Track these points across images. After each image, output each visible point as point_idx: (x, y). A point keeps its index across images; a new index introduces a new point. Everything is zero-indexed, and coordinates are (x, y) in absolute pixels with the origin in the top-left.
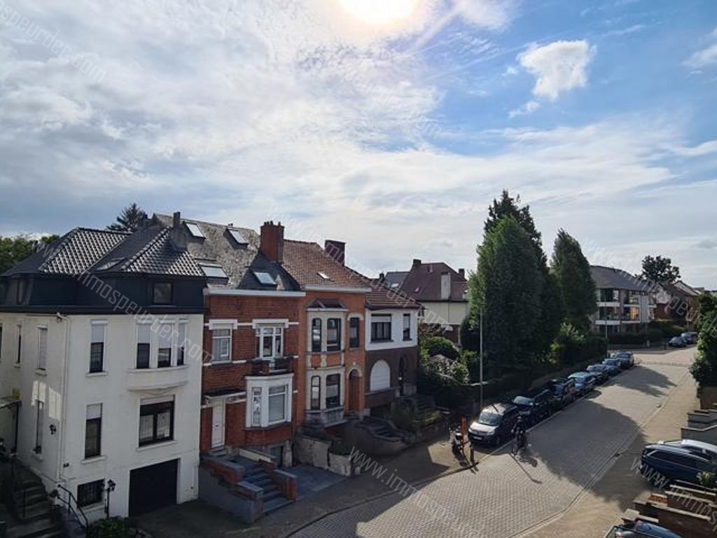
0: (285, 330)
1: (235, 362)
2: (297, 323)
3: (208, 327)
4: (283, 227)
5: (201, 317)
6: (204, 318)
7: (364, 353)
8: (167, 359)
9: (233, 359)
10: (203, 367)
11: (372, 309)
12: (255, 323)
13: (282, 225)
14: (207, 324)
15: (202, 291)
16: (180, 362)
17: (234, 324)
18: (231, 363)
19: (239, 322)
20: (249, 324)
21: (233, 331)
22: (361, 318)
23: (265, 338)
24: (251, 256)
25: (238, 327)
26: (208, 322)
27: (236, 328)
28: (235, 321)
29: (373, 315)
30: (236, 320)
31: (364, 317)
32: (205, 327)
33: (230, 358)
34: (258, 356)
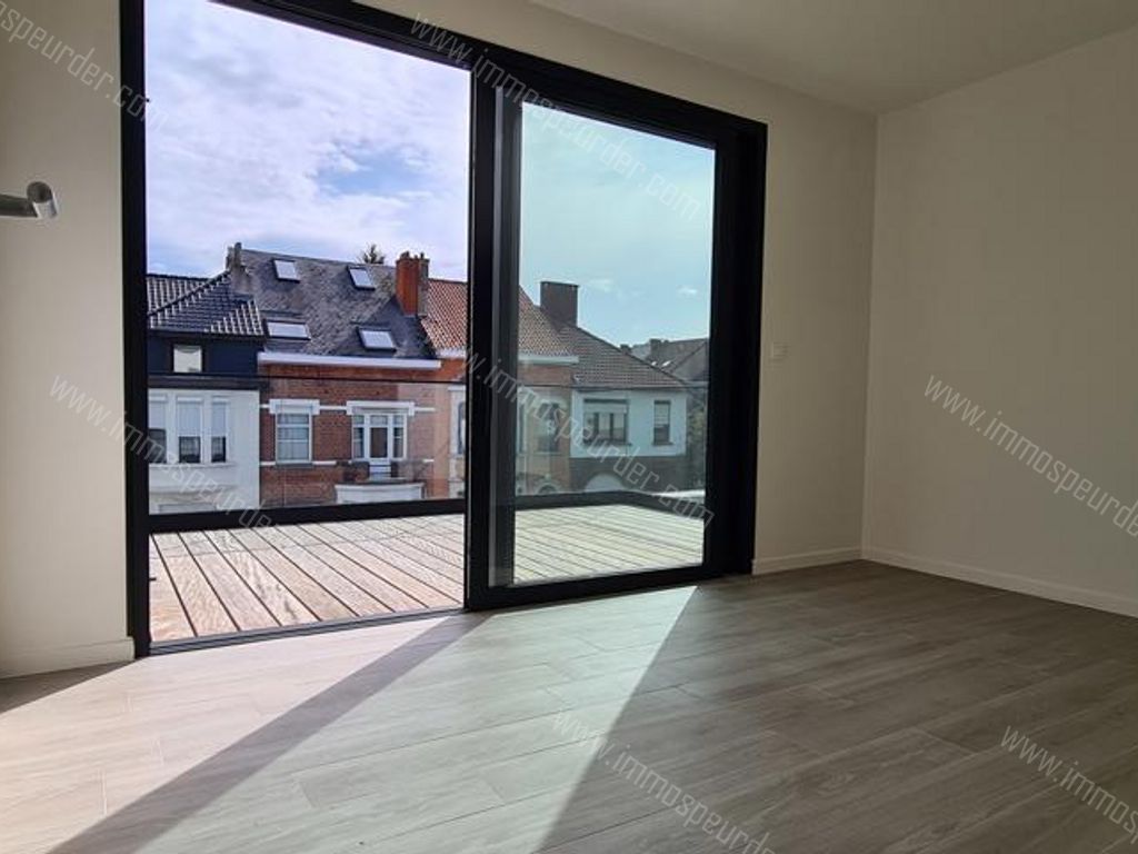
0: (409, 418)
1: (317, 463)
2: (432, 409)
3: (267, 410)
4: (427, 261)
5: (256, 394)
6: (261, 397)
7: (567, 462)
8: (196, 453)
9: (314, 459)
10: (261, 468)
11: (581, 390)
12: (350, 407)
13: (426, 257)
14: (265, 406)
15: (255, 357)
16: (219, 457)
17: (314, 407)
18: (311, 464)
19: (321, 404)
20: (341, 408)
21: (314, 417)
22: (563, 404)
23: (372, 429)
24: (371, 307)
25: (321, 411)
26: (267, 402)
27: (317, 412)
28: (315, 403)
29: (586, 401)
30: (317, 401)
31: (569, 404)
32: (261, 410)
33: (310, 456)
34: (362, 456)
